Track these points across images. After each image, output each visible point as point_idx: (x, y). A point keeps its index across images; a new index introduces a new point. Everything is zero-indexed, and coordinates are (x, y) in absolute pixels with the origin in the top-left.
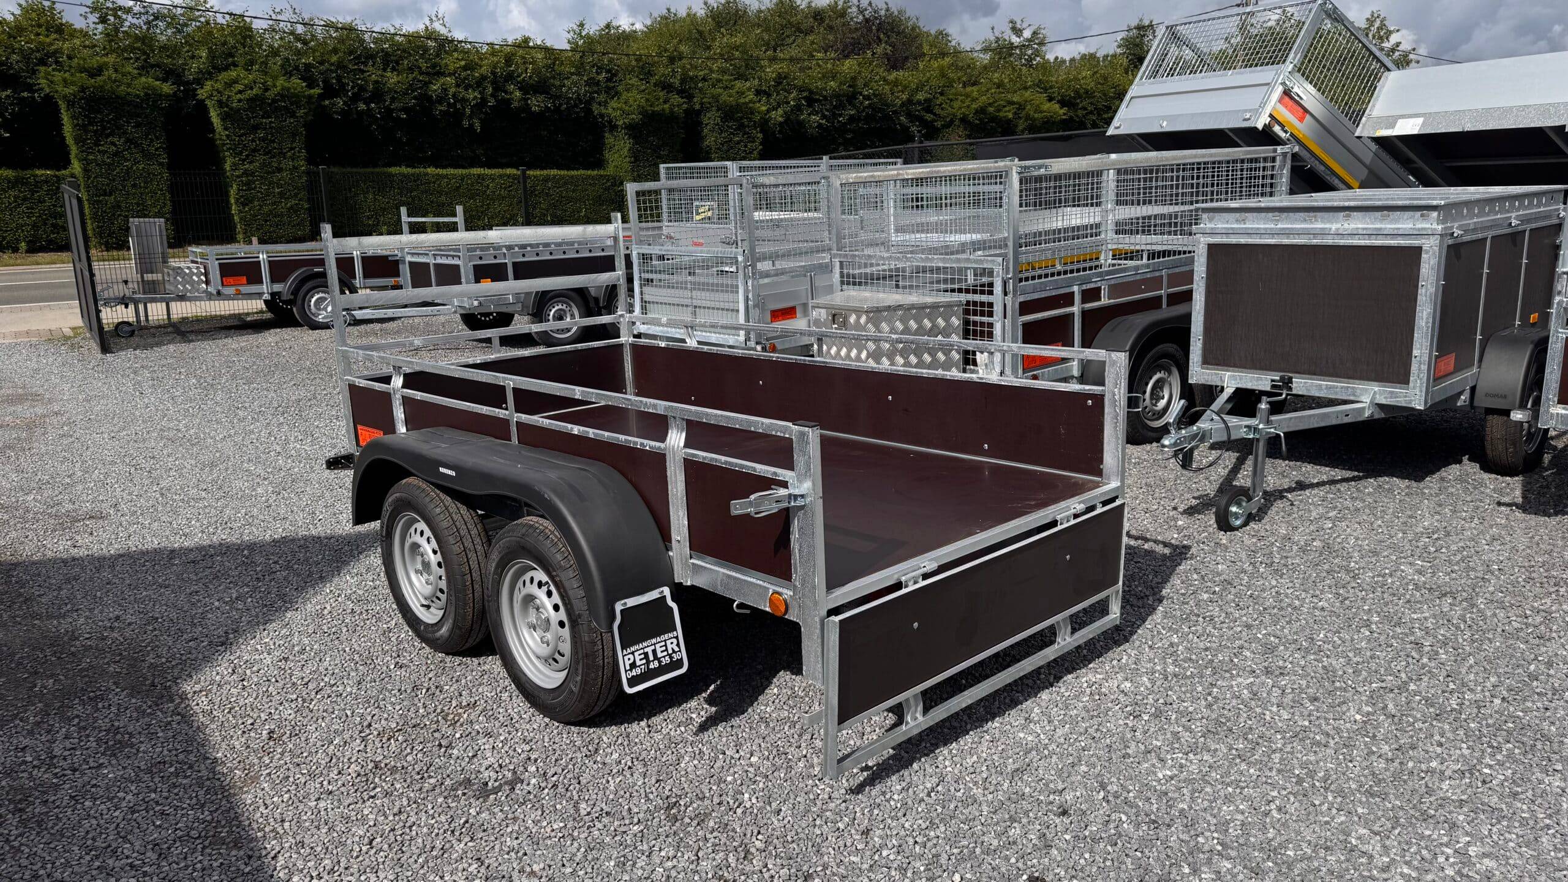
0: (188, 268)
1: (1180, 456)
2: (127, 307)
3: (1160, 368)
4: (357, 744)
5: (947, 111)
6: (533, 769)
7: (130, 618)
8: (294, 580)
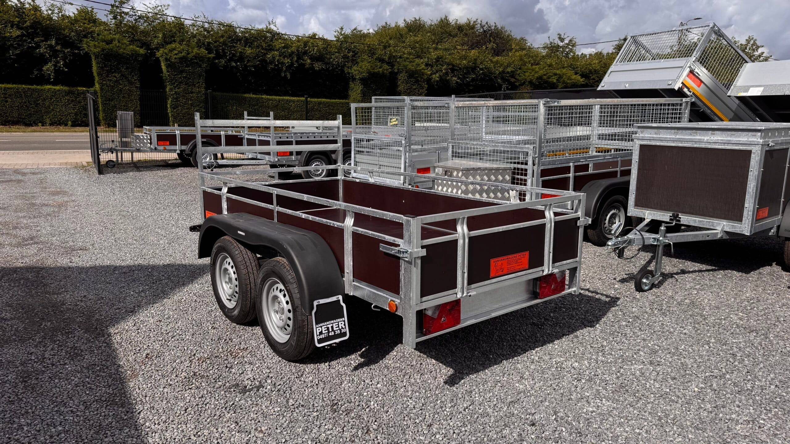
0: (142, 136)
1: (617, 251)
2: (112, 153)
3: (614, 208)
4: (187, 363)
5: (522, 77)
6: (269, 381)
7: (91, 297)
8: (171, 284)
